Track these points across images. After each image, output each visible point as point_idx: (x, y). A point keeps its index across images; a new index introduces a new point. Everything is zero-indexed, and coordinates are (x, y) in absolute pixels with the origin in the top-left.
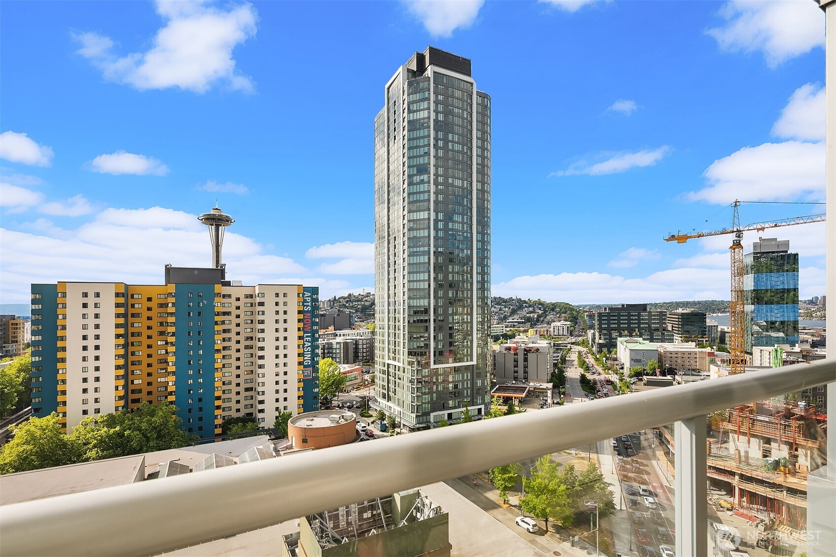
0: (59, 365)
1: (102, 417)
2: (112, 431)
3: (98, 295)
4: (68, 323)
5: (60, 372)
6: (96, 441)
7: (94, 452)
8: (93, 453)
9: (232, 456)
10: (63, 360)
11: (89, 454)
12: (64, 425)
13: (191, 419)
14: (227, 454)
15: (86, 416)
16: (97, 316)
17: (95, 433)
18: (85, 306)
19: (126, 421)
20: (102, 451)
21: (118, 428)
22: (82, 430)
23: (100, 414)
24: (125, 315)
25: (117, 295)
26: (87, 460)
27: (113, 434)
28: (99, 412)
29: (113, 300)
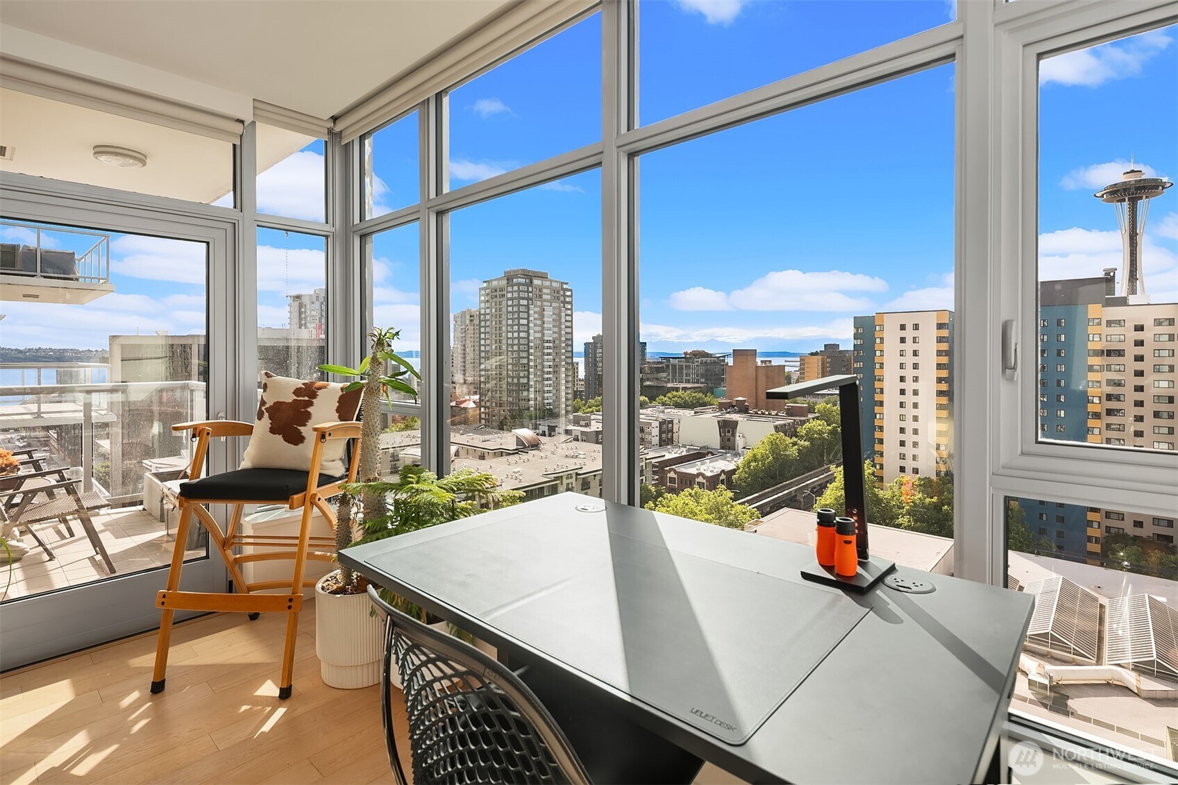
0: (877, 409)
1: (919, 479)
2: (928, 500)
3: (916, 327)
4: (886, 360)
5: (878, 416)
6: (908, 507)
7: (906, 519)
8: (903, 520)
9: (1100, 594)
10: (881, 404)
11: (900, 520)
12: (881, 479)
13: (1044, 516)
14: (1092, 587)
15: (902, 474)
16: (915, 353)
17: (909, 497)
18: (903, 340)
19: (946, 493)
20: (916, 521)
21: (935, 499)
22: (896, 489)
23: (919, 475)
24: (949, 353)
25: (940, 326)
26: (898, 526)
27: (929, 504)
28: (917, 473)
29: (934, 333)
